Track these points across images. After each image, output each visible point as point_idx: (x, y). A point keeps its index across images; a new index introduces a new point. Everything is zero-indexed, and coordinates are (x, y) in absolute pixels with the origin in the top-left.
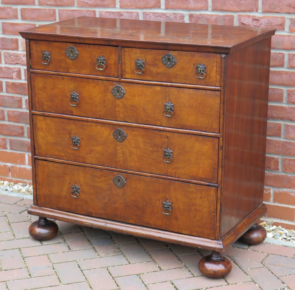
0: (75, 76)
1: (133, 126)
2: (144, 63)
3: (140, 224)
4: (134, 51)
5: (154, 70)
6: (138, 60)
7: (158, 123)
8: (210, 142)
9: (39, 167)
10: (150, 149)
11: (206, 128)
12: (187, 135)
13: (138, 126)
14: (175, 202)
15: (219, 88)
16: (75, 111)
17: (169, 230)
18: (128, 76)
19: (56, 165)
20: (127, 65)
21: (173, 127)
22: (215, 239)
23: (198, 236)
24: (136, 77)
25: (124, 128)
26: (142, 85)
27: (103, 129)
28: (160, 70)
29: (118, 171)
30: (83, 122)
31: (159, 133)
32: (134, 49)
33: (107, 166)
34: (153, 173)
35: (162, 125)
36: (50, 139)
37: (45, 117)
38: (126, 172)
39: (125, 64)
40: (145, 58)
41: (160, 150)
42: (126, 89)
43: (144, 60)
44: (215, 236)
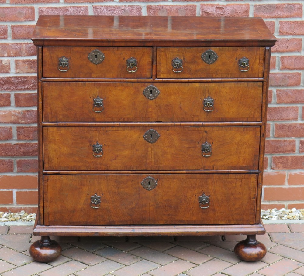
0: (98, 81)
1: (168, 125)
2: (182, 62)
3: (172, 223)
4: (170, 50)
5: (193, 67)
6: (176, 59)
7: (196, 119)
8: (252, 131)
9: (48, 183)
10: (187, 146)
11: (247, 118)
12: (227, 127)
13: (173, 124)
14: (213, 194)
15: (263, 79)
16: (97, 117)
17: (204, 223)
18: (163, 76)
19: (70, 177)
20: (162, 65)
21: (212, 121)
22: (255, 224)
23: (236, 224)
24: (172, 76)
25: (157, 128)
26: (178, 83)
27: (132, 132)
28: (199, 67)
29: (148, 173)
30: (107, 127)
31: (197, 129)
32: (171, 48)
33: (134, 170)
34: (189, 169)
35: (200, 121)
36: (65, 150)
37: (58, 127)
38: (157, 173)
39: (160, 64)
40: (184, 56)
41: (198, 145)
42: (160, 89)
43: (182, 59)
44: (255, 220)
